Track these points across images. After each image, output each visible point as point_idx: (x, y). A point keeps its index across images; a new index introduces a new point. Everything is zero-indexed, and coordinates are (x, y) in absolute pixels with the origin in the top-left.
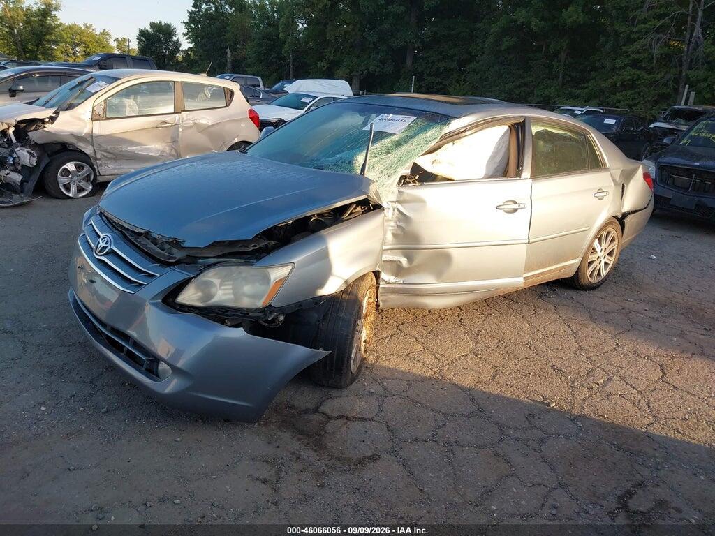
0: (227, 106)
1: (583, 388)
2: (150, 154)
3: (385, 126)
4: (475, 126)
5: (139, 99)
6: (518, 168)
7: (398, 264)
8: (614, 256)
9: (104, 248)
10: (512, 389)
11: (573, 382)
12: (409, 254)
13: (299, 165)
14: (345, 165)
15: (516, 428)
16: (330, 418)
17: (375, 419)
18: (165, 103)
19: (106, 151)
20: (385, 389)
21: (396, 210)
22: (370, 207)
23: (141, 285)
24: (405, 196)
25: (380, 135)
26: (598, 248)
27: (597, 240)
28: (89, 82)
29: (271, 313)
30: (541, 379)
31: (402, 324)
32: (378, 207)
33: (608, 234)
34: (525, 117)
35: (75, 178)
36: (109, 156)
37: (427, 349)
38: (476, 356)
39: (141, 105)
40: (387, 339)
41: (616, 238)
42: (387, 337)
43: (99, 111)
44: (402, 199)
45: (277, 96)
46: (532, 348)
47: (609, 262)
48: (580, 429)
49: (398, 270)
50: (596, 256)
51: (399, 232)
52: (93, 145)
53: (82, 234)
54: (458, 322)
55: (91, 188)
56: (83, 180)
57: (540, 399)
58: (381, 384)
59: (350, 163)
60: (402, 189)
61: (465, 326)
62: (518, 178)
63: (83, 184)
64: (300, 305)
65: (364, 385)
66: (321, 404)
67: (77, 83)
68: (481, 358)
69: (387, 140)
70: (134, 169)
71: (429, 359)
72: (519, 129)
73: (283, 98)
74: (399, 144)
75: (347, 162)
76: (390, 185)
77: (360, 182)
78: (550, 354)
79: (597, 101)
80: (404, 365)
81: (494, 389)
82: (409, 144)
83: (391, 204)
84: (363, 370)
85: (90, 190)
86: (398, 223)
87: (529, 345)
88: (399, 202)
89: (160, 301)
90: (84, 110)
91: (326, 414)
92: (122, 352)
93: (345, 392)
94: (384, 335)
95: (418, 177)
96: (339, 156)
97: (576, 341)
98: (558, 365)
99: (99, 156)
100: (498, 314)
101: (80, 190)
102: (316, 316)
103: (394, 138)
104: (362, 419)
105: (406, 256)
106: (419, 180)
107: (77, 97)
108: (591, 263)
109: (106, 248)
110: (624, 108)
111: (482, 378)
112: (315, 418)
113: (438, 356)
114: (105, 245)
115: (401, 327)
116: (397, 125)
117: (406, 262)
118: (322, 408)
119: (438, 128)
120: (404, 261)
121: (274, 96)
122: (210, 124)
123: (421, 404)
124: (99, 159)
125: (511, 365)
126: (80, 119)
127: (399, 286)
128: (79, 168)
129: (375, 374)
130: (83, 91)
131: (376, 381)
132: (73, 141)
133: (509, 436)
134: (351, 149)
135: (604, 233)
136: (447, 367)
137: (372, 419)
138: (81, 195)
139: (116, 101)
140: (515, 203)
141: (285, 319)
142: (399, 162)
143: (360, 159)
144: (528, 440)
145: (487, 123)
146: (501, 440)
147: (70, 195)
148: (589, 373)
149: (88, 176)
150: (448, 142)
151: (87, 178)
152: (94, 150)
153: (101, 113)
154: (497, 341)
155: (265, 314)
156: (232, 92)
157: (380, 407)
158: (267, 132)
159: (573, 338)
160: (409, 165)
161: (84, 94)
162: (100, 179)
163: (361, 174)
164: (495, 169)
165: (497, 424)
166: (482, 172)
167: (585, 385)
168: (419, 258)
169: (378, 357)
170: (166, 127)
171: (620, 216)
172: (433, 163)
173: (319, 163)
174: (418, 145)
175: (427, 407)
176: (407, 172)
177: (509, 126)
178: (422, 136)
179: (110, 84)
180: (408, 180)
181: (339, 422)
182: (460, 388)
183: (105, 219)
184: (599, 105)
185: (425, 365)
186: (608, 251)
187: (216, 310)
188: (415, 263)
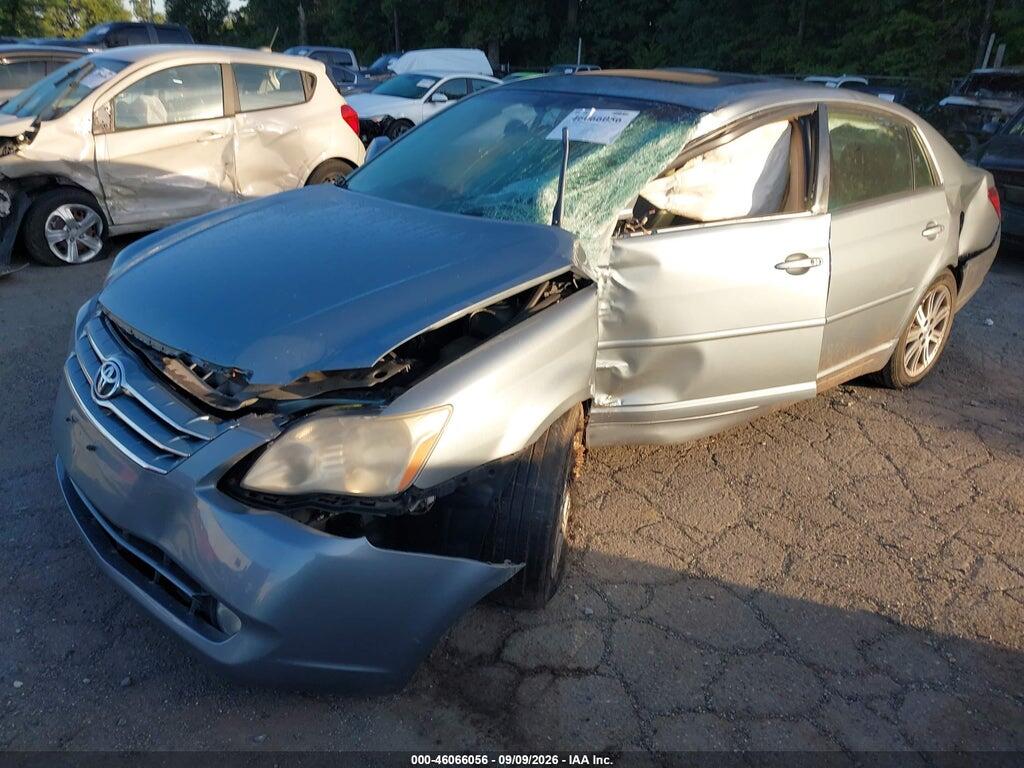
0: (306, 101)
1: (940, 581)
2: (191, 186)
3: (585, 131)
4: (741, 126)
5: (168, 95)
6: (807, 195)
7: (614, 373)
8: (943, 329)
9: (109, 386)
10: (821, 590)
11: (921, 571)
12: (629, 354)
13: (438, 208)
14: (523, 206)
15: (845, 673)
16: (523, 673)
17: (601, 670)
18: (209, 100)
19: (119, 184)
20: (610, 604)
21: (609, 282)
22: (575, 285)
23: (177, 457)
24: (624, 256)
25: (581, 148)
26: (922, 320)
27: (920, 308)
28: (86, 70)
29: (414, 500)
30: (866, 566)
31: (620, 469)
32: (586, 283)
33: (937, 294)
34: (818, 104)
35: (74, 231)
36: (125, 192)
37: (668, 518)
38: (751, 526)
39: (171, 105)
40: (600, 502)
41: (948, 299)
42: (598, 496)
43: (103, 119)
44: (618, 260)
45: (380, 78)
46: (839, 504)
47: (935, 340)
48: (953, 667)
49: (613, 382)
50: (918, 333)
51: (615, 318)
52: (97, 176)
53: (72, 356)
54: (710, 461)
55: (100, 245)
56: (87, 233)
57: (871, 607)
58: (601, 594)
59: (532, 201)
60: (619, 244)
61: (723, 468)
62: (808, 213)
63: (86, 240)
64: (465, 479)
65: (574, 599)
66: (504, 644)
67: (66, 74)
68: (759, 530)
69: (592, 157)
70: (167, 212)
71: (675, 539)
72: (807, 126)
73: (388, 84)
74: (612, 163)
75: (525, 200)
76: (602, 238)
77: (555, 242)
78: (869, 516)
79: (856, 65)
80: (636, 552)
81: (791, 589)
82: (631, 162)
83: (600, 271)
84: (568, 567)
85: (98, 250)
86: (613, 303)
87: (833, 499)
88: (614, 266)
89: (213, 486)
90: (80, 118)
91: (513, 664)
92: (152, 579)
93: (542, 616)
94: (594, 494)
95: (645, 220)
96: (508, 190)
97: (907, 487)
98: (888, 537)
99: (108, 193)
100: (772, 442)
101: (83, 250)
102: (490, 490)
103: (603, 153)
104: (580, 672)
105: (626, 358)
106: (648, 226)
107: (68, 96)
108: (910, 345)
109: (112, 385)
110: (897, 75)
111: (768, 571)
112: (497, 674)
113: (689, 531)
114: (111, 381)
115: (618, 476)
116: (605, 127)
117: (626, 369)
118: (506, 652)
119: (679, 132)
120: (622, 366)
121: (377, 81)
122: (281, 132)
123: (676, 633)
124: (110, 199)
125: (810, 540)
126: (74, 134)
127: (616, 410)
128: (79, 214)
129: (590, 576)
130: (75, 86)
131: (592, 588)
132: (65, 170)
133: (836, 692)
134: (529, 175)
135: (932, 294)
136: (708, 552)
137: (596, 671)
138: (86, 258)
139: (128, 99)
140: (804, 257)
141: (436, 500)
142: (615, 196)
143: (548, 196)
144: (871, 698)
145: (759, 117)
146: (825, 700)
147: (68, 259)
148: (943, 548)
149: (95, 227)
150: (695, 156)
151: (94, 229)
152: (101, 184)
153: (107, 121)
154: (781, 494)
155: (405, 503)
156: (313, 79)
157: (607, 644)
158: (379, 147)
159: (899, 479)
160: (632, 199)
161: (79, 91)
162: (114, 231)
163: (553, 223)
164: (768, 197)
165: (810, 665)
166: (746, 204)
167: (942, 573)
168: (647, 361)
169: (589, 539)
170: (213, 140)
171: (956, 264)
172: (668, 192)
173: (475, 202)
174: (646, 163)
175: (686, 640)
176: (628, 212)
177: (790, 122)
178: (651, 146)
179: (117, 72)
180: (628, 226)
181: (541, 681)
182: (735, 594)
183: (110, 327)
184: (860, 73)
185: (669, 550)
186: (935, 324)
187: (316, 500)
188: (642, 369)
